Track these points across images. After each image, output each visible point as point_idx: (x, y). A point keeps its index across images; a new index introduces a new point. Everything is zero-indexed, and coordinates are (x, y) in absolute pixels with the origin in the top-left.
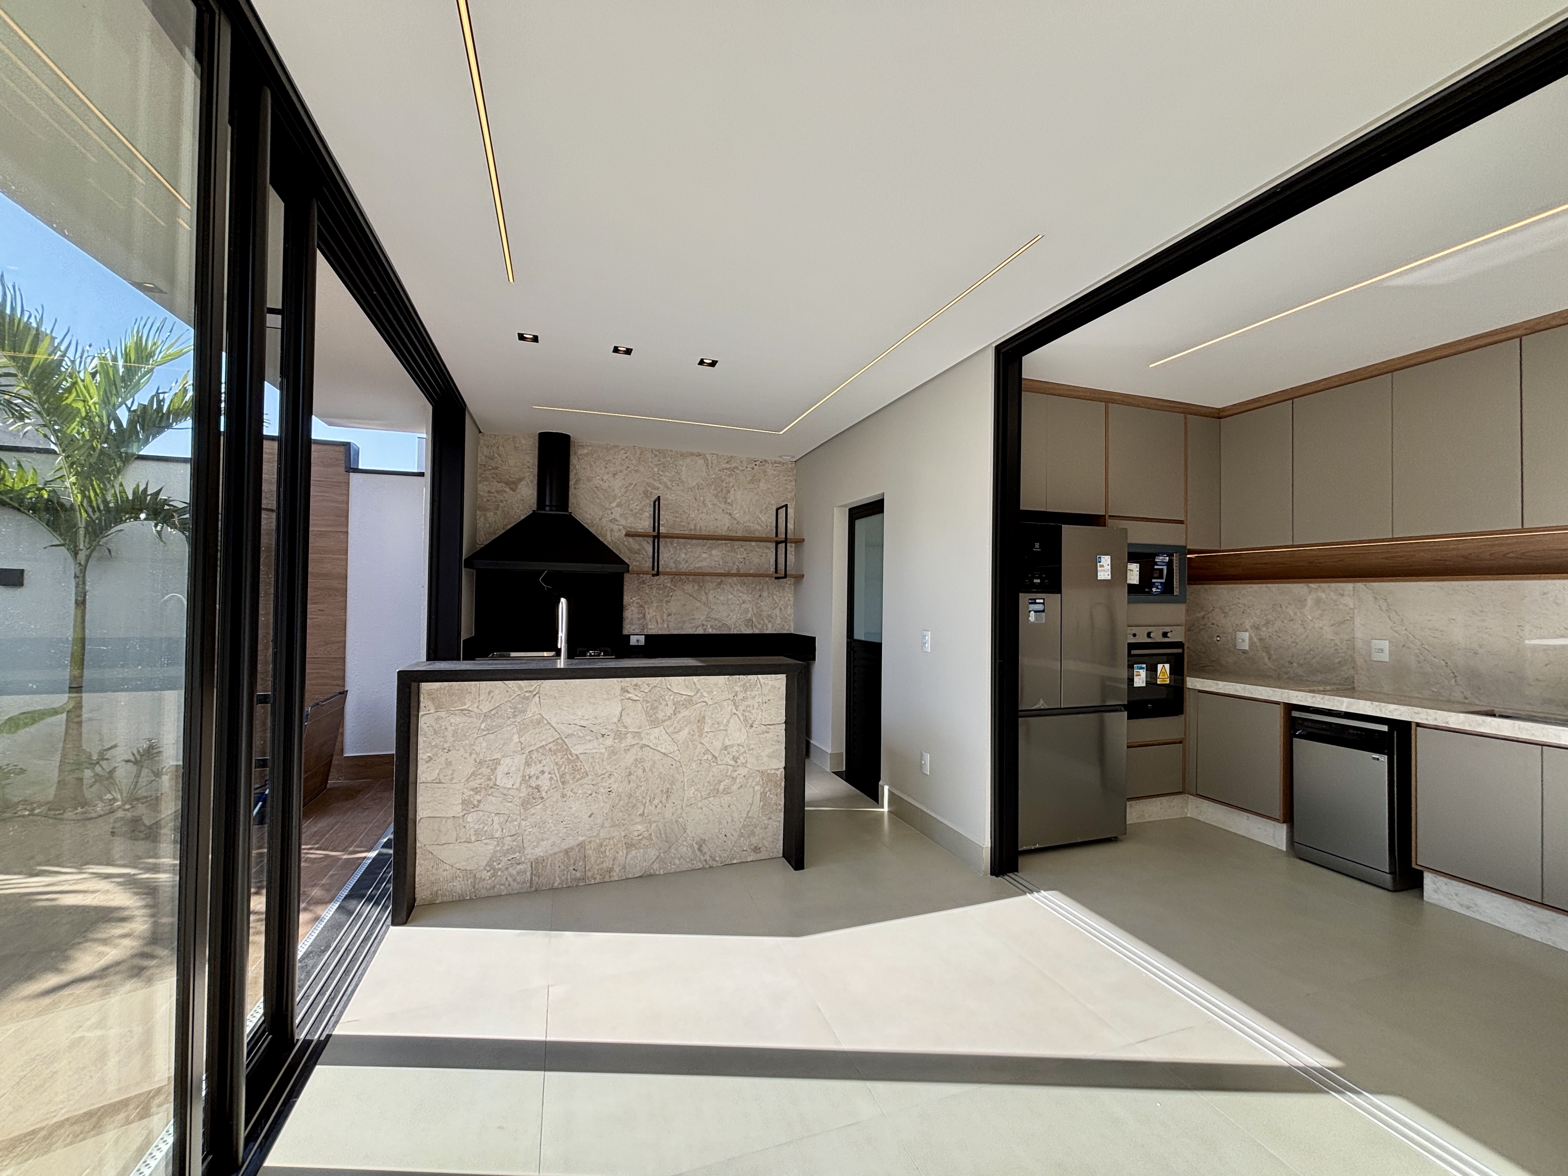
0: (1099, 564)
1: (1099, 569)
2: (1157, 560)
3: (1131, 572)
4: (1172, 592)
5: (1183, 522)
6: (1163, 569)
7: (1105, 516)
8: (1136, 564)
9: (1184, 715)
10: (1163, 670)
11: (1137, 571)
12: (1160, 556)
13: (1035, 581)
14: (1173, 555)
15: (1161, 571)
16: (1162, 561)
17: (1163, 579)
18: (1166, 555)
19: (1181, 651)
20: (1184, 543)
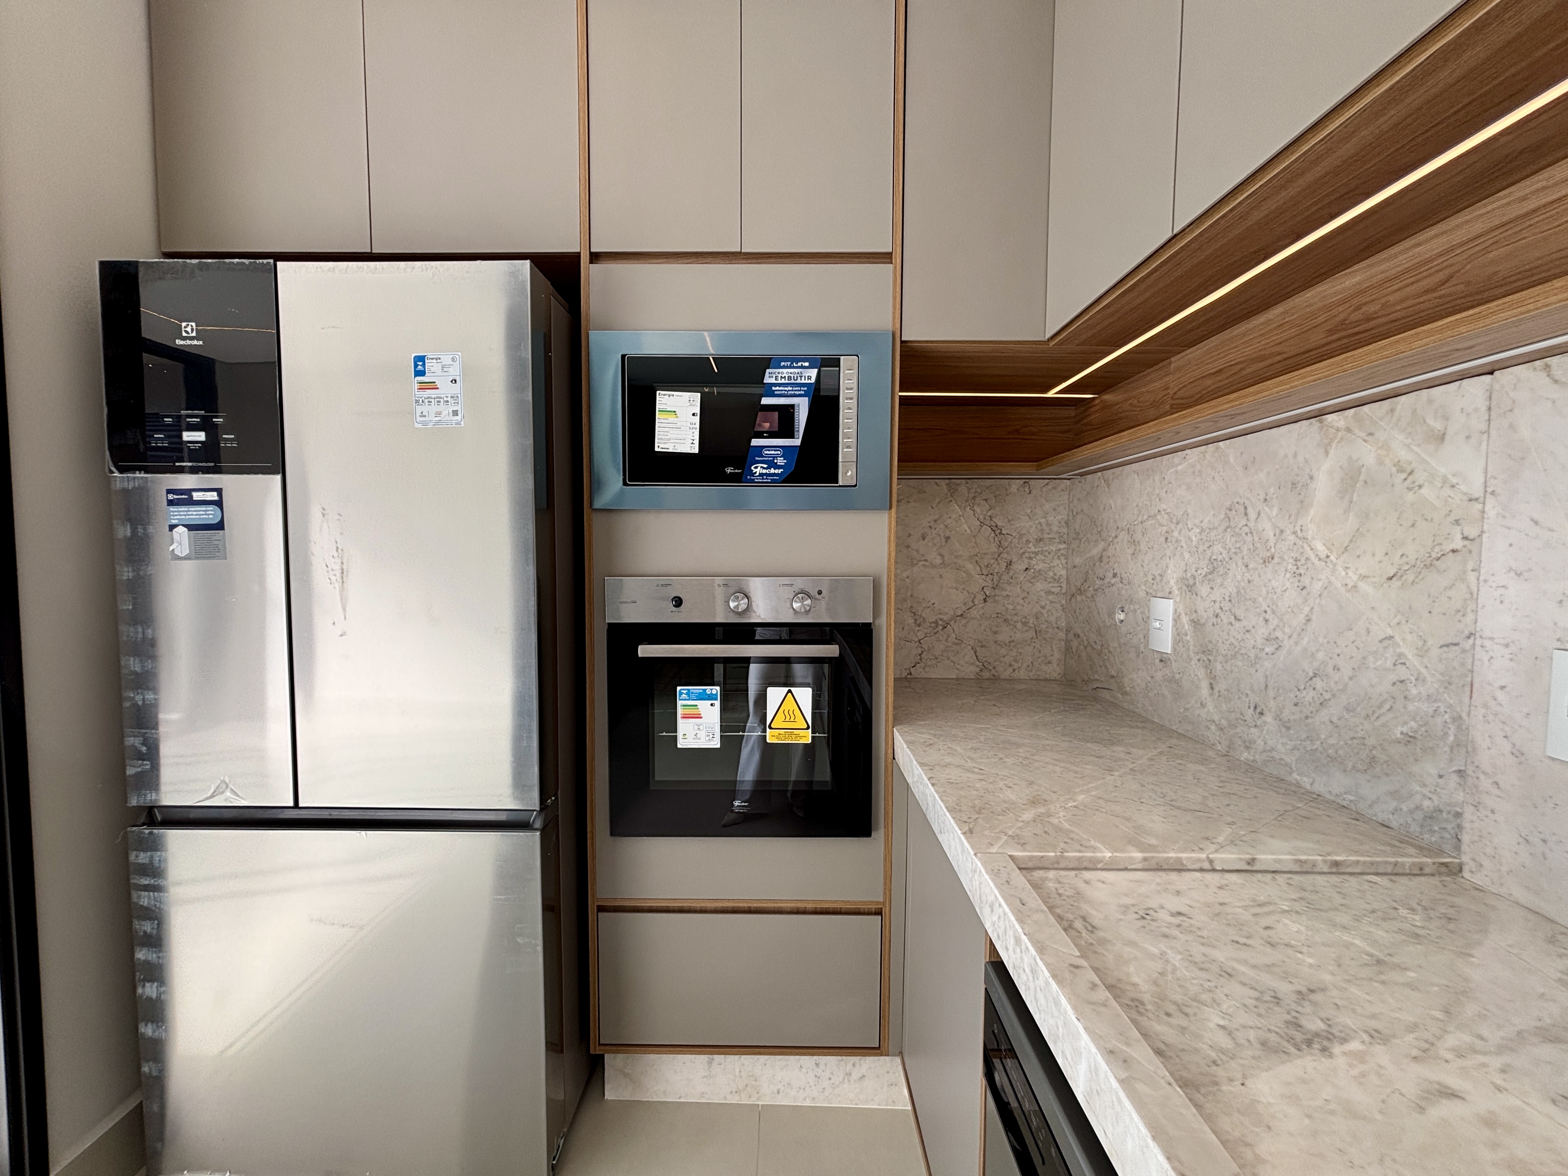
2: (767, 380)
3: (671, 418)
4: (833, 477)
5: (885, 257)
6: (792, 406)
7: (577, 256)
8: (686, 395)
9: (879, 835)
10: (789, 703)
11: (694, 415)
12: (784, 367)
13: (187, 436)
14: (835, 362)
15: (787, 413)
16: (792, 381)
17: (792, 436)
18: (807, 364)
19: (833, 649)
20: (884, 322)
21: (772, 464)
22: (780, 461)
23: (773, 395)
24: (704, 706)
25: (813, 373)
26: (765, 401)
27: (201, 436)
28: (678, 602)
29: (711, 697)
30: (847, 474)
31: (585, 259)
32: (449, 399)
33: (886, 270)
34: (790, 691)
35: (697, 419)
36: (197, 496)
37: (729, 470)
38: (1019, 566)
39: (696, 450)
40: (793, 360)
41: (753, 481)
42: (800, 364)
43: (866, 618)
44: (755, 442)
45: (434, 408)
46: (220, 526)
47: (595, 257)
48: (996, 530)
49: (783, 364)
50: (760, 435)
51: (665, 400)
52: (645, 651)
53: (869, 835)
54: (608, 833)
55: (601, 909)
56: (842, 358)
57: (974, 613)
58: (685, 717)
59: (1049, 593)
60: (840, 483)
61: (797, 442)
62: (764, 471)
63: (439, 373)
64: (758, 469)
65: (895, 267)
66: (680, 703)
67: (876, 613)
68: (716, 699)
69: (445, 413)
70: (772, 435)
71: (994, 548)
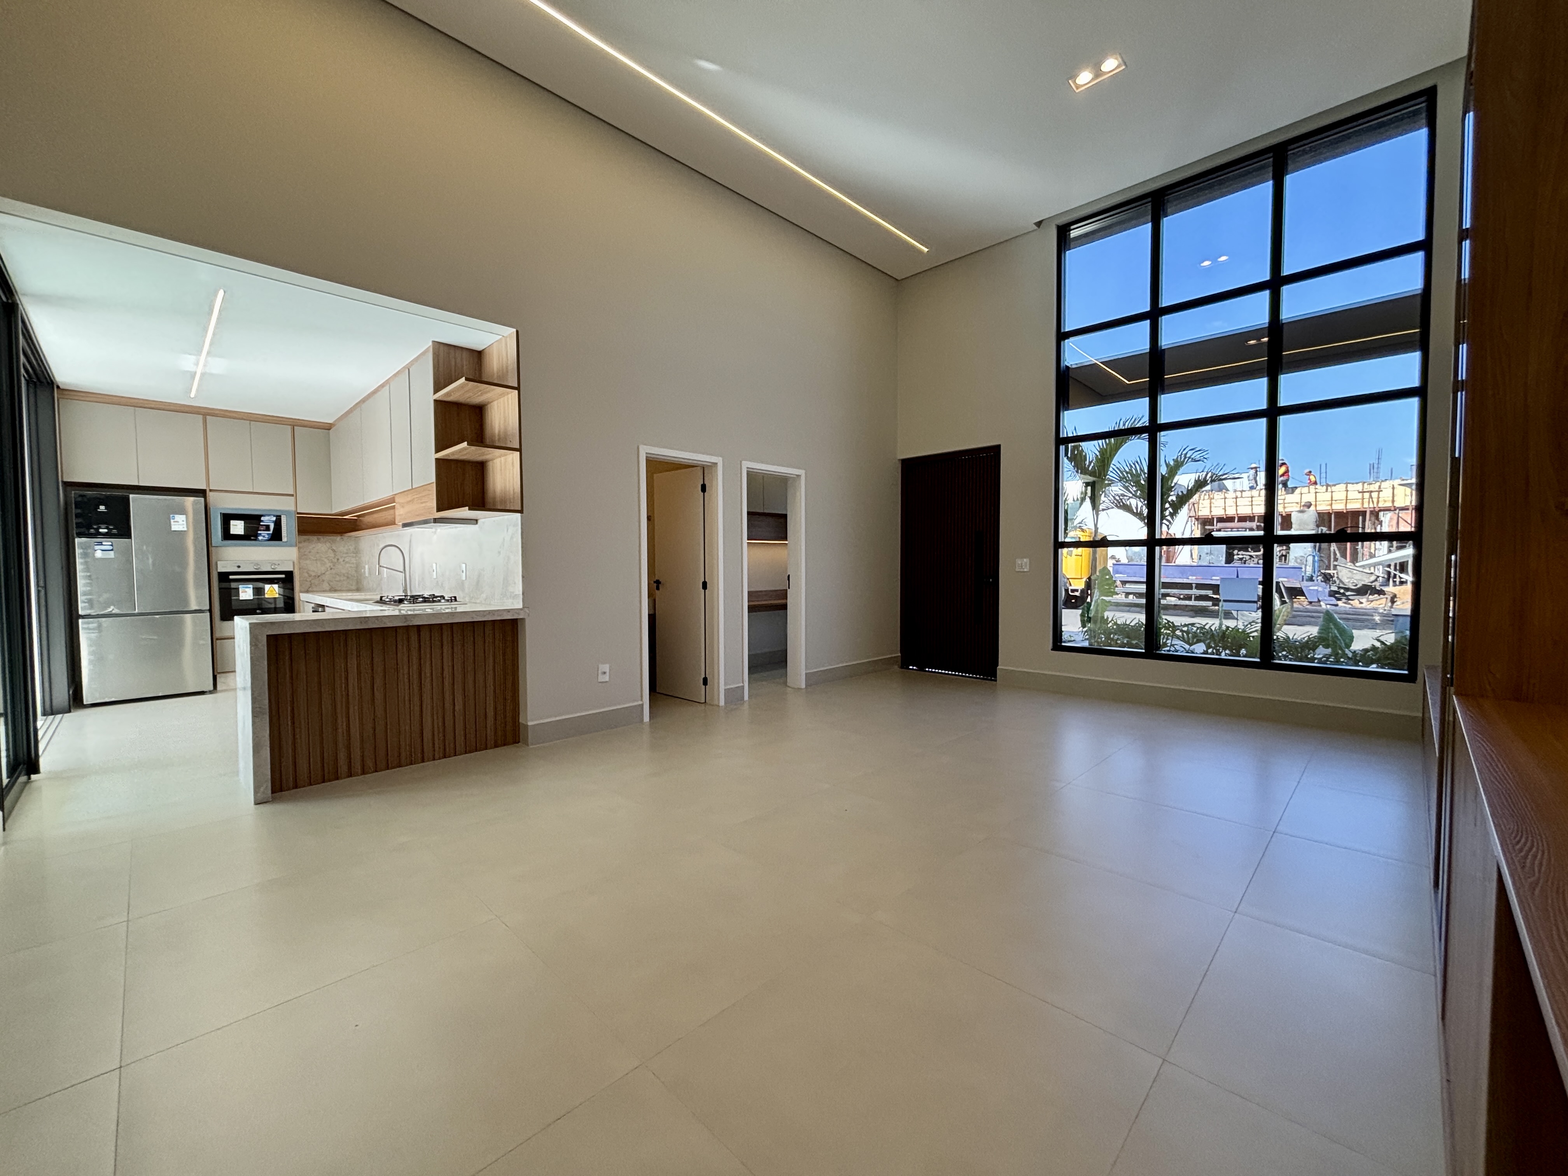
0: (172, 521)
1: (172, 523)
2: (262, 519)
3: (235, 526)
4: (281, 540)
5: (292, 495)
8: (239, 522)
10: (272, 589)
11: (242, 526)
12: (266, 517)
13: (101, 530)
14: (280, 516)
15: (268, 526)
16: (269, 520)
17: (269, 531)
18: (272, 516)
19: (283, 576)
20: (293, 508)
21: (264, 537)
22: (267, 536)
23: (264, 522)
24: (247, 590)
25: (274, 518)
26: (261, 523)
27: (106, 530)
28: (239, 567)
29: (250, 588)
30: (284, 539)
31: (207, 491)
33: (292, 498)
34: (272, 586)
36: (104, 543)
37: (252, 538)
38: (341, 560)
39: (243, 534)
40: (269, 515)
41: (259, 540)
43: (292, 570)
44: (259, 532)
46: (113, 550)
47: (211, 490)
50: (261, 530)
51: (232, 522)
52: (230, 577)
54: (222, 619)
55: (217, 639)
56: (282, 515)
57: (327, 573)
58: (242, 592)
59: (351, 567)
60: (283, 541)
61: (271, 532)
62: (262, 538)
64: (260, 538)
65: (295, 497)
66: (240, 589)
70: (264, 530)
71: (333, 555)
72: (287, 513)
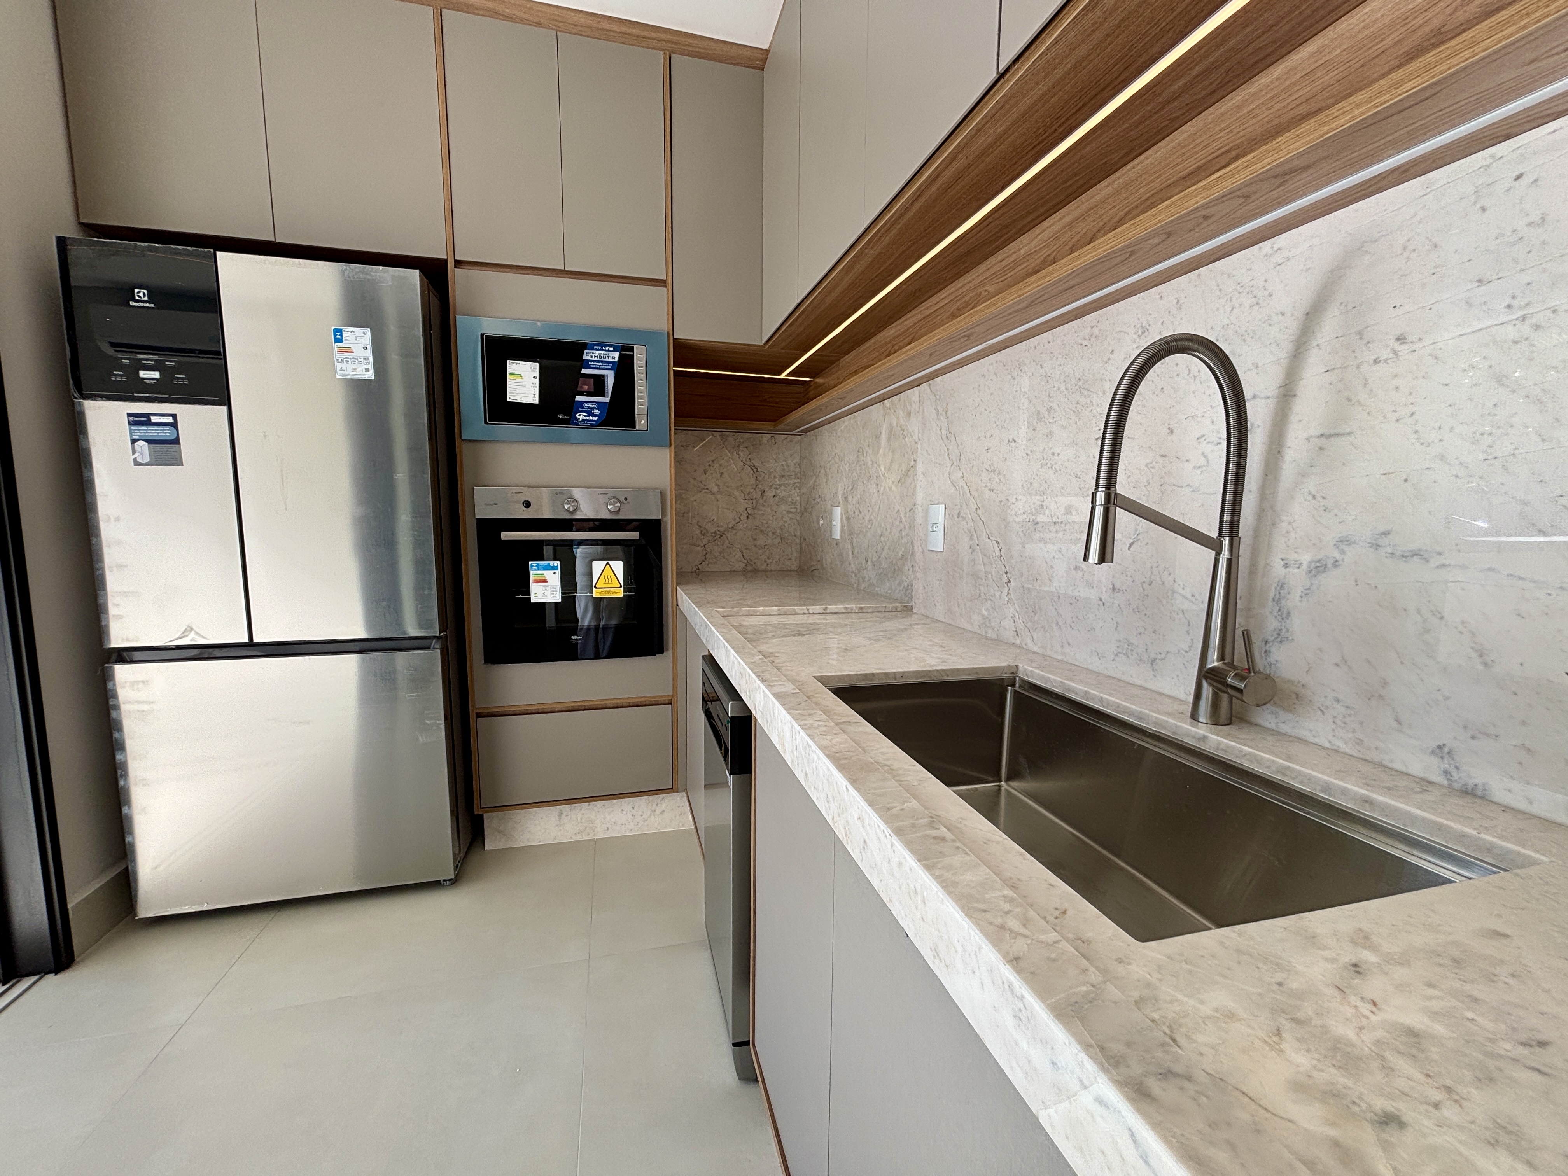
2: (585, 357)
3: (518, 379)
5: (662, 283)
6: (603, 376)
7: (445, 261)
8: (529, 364)
9: (668, 654)
11: (534, 377)
12: (596, 350)
13: (143, 374)
14: (631, 349)
15: (599, 381)
16: (602, 359)
17: (603, 396)
18: (611, 349)
19: (635, 535)
20: (662, 325)
21: (590, 414)
22: (596, 412)
23: (589, 367)
24: (548, 574)
25: (617, 355)
26: (584, 371)
27: (156, 375)
28: (528, 504)
29: (554, 568)
30: (641, 422)
31: (451, 264)
32: (362, 360)
33: (662, 292)
34: (608, 564)
35: (537, 381)
36: (154, 419)
37: (560, 416)
38: (770, 494)
39: (537, 402)
40: (602, 346)
41: (577, 424)
42: (607, 348)
43: (659, 517)
44: (578, 398)
45: (351, 366)
46: (176, 441)
47: (458, 263)
48: (754, 468)
49: (595, 347)
51: (514, 367)
52: (506, 536)
53: (662, 653)
54: (483, 661)
55: (479, 715)
56: (635, 346)
57: (740, 526)
58: (536, 582)
59: (789, 512)
60: (637, 428)
61: (607, 400)
62: (585, 418)
63: (354, 341)
64: (581, 417)
65: (668, 290)
66: (531, 573)
67: (663, 512)
68: (557, 569)
69: (359, 369)
71: (753, 481)
72: (646, 337)
